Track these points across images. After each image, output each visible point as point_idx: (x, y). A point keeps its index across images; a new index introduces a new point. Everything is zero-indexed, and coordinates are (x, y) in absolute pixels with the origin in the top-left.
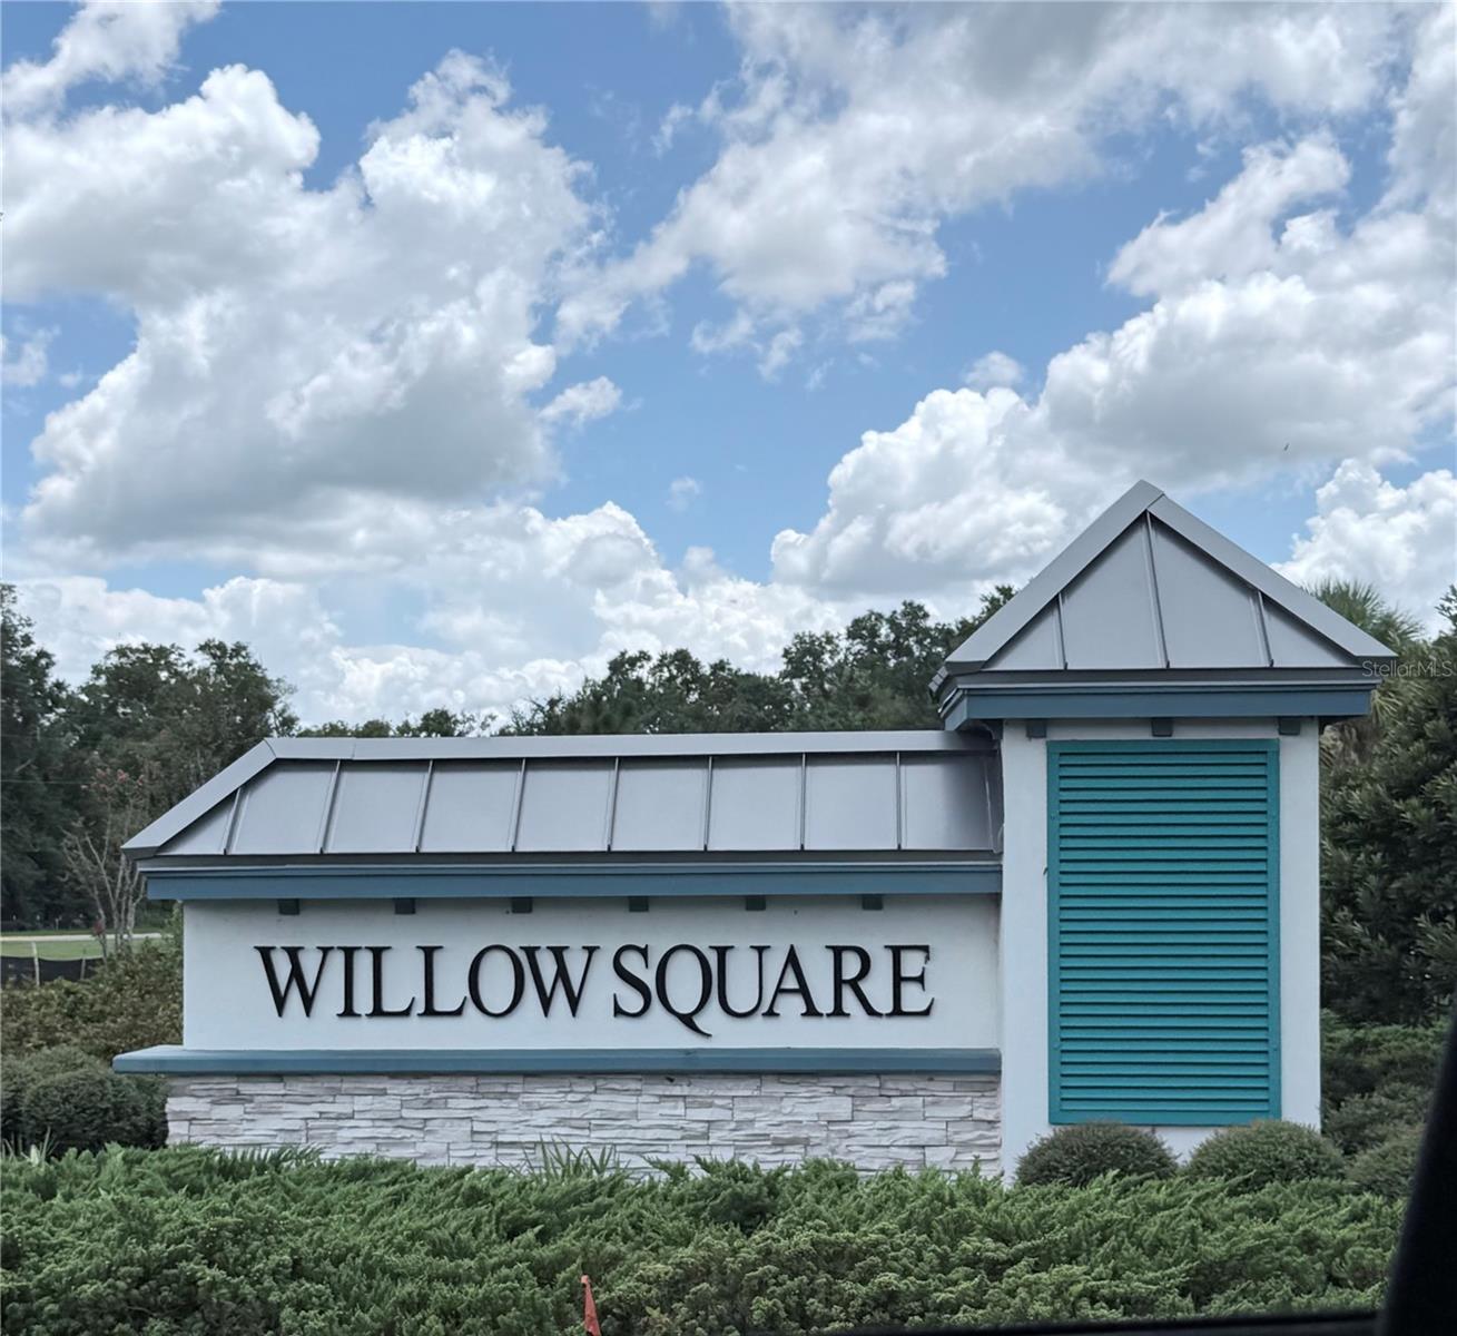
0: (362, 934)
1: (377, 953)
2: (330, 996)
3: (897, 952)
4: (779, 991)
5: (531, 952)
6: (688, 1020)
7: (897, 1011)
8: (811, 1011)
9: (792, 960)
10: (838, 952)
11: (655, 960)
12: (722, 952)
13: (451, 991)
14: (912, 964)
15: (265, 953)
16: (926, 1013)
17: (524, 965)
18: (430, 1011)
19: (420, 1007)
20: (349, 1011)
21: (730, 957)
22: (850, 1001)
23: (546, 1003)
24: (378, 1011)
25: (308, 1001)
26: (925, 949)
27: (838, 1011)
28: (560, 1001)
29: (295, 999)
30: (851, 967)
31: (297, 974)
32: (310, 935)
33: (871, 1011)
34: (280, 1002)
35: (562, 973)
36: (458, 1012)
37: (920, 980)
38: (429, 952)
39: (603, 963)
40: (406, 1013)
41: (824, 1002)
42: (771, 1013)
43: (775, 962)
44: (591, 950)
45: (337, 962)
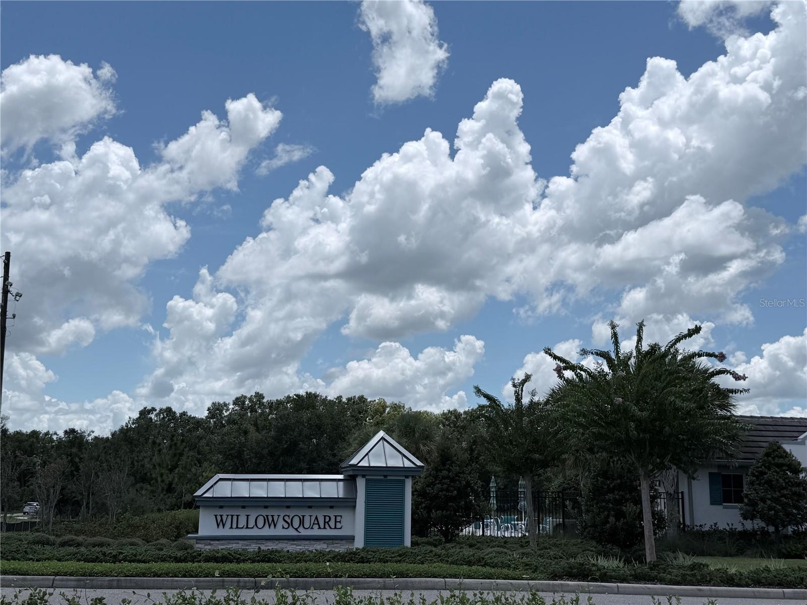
0: (235, 512)
1: (238, 516)
2: (228, 525)
3: (336, 516)
4: (314, 524)
5: (267, 516)
6: (296, 529)
7: (335, 528)
8: (320, 528)
9: (316, 518)
10: (325, 516)
11: (291, 518)
12: (303, 516)
13: (252, 523)
14: (338, 519)
15: (216, 516)
16: (341, 528)
17: (266, 519)
18: (247, 527)
19: (245, 527)
20: (231, 527)
21: (305, 518)
22: (327, 526)
23: (270, 526)
24: (237, 527)
25: (224, 526)
26: (341, 516)
27: (325, 528)
28: (272, 526)
29: (221, 525)
30: (327, 519)
31: (222, 520)
32: (225, 513)
33: (330, 528)
34: (218, 525)
35: (273, 520)
36: (253, 528)
37: (340, 522)
38: (248, 516)
39: (281, 518)
40: (242, 528)
41: (322, 526)
42: (312, 528)
43: (313, 518)
44: (279, 516)
45: (230, 517)
